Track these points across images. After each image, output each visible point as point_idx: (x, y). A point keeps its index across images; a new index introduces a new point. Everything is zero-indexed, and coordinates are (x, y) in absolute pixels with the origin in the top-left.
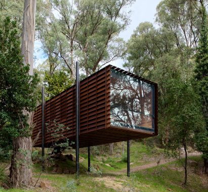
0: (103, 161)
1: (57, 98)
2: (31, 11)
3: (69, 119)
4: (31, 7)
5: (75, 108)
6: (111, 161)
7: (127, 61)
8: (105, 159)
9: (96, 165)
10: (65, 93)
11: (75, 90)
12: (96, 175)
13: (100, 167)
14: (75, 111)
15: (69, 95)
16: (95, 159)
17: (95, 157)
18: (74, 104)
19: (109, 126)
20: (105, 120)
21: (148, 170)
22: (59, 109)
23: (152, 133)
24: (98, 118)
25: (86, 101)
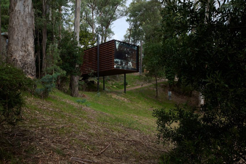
0: (112, 85)
1: (86, 51)
2: (78, 18)
3: (93, 63)
4: (78, 17)
5: (97, 58)
6: (117, 84)
7: (129, 18)
8: (114, 83)
9: (108, 87)
10: (91, 49)
11: (97, 48)
12: (108, 92)
13: (110, 87)
14: (97, 60)
15: (93, 50)
16: (107, 83)
17: (107, 82)
18: (96, 56)
19: (114, 68)
20: (112, 64)
21: (137, 89)
22: (88, 57)
23: (136, 71)
24: (108, 64)
25: (102, 55)
